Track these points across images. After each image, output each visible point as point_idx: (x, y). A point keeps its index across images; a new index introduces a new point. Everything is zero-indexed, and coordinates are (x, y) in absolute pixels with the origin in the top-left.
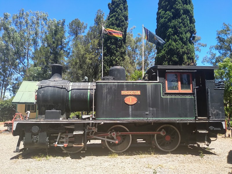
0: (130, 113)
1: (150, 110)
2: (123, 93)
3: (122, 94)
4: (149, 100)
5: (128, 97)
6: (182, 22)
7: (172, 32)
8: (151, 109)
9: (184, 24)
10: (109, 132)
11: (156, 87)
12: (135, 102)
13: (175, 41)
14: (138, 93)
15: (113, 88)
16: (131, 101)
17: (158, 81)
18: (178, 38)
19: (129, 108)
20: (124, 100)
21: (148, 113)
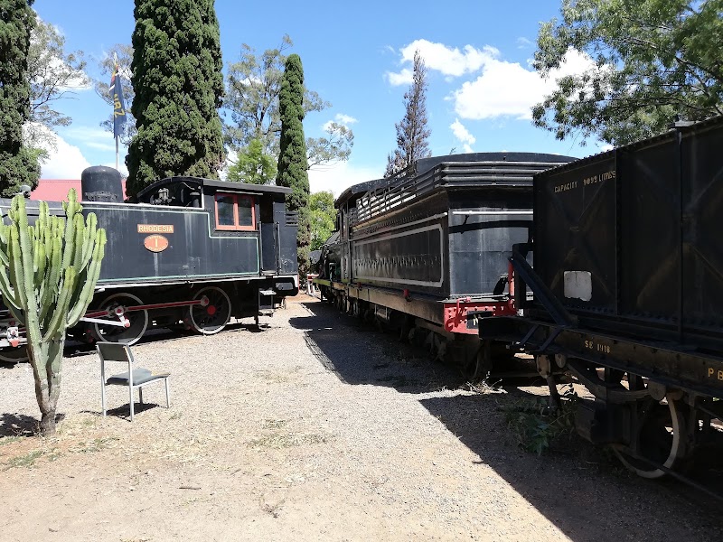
0: (156, 267)
1: (190, 262)
2: (142, 228)
3: (139, 231)
4: (189, 243)
5: (150, 238)
6: (199, 66)
7: (179, 84)
8: (193, 259)
9: (204, 72)
10: (109, 308)
11: (200, 219)
12: (165, 247)
13: (187, 107)
14: (170, 229)
15: (121, 218)
16: (157, 244)
17: (203, 208)
18: (192, 102)
19: (153, 258)
20: (143, 242)
21: (187, 266)
